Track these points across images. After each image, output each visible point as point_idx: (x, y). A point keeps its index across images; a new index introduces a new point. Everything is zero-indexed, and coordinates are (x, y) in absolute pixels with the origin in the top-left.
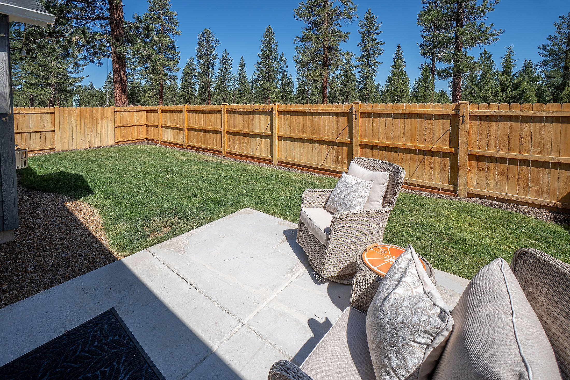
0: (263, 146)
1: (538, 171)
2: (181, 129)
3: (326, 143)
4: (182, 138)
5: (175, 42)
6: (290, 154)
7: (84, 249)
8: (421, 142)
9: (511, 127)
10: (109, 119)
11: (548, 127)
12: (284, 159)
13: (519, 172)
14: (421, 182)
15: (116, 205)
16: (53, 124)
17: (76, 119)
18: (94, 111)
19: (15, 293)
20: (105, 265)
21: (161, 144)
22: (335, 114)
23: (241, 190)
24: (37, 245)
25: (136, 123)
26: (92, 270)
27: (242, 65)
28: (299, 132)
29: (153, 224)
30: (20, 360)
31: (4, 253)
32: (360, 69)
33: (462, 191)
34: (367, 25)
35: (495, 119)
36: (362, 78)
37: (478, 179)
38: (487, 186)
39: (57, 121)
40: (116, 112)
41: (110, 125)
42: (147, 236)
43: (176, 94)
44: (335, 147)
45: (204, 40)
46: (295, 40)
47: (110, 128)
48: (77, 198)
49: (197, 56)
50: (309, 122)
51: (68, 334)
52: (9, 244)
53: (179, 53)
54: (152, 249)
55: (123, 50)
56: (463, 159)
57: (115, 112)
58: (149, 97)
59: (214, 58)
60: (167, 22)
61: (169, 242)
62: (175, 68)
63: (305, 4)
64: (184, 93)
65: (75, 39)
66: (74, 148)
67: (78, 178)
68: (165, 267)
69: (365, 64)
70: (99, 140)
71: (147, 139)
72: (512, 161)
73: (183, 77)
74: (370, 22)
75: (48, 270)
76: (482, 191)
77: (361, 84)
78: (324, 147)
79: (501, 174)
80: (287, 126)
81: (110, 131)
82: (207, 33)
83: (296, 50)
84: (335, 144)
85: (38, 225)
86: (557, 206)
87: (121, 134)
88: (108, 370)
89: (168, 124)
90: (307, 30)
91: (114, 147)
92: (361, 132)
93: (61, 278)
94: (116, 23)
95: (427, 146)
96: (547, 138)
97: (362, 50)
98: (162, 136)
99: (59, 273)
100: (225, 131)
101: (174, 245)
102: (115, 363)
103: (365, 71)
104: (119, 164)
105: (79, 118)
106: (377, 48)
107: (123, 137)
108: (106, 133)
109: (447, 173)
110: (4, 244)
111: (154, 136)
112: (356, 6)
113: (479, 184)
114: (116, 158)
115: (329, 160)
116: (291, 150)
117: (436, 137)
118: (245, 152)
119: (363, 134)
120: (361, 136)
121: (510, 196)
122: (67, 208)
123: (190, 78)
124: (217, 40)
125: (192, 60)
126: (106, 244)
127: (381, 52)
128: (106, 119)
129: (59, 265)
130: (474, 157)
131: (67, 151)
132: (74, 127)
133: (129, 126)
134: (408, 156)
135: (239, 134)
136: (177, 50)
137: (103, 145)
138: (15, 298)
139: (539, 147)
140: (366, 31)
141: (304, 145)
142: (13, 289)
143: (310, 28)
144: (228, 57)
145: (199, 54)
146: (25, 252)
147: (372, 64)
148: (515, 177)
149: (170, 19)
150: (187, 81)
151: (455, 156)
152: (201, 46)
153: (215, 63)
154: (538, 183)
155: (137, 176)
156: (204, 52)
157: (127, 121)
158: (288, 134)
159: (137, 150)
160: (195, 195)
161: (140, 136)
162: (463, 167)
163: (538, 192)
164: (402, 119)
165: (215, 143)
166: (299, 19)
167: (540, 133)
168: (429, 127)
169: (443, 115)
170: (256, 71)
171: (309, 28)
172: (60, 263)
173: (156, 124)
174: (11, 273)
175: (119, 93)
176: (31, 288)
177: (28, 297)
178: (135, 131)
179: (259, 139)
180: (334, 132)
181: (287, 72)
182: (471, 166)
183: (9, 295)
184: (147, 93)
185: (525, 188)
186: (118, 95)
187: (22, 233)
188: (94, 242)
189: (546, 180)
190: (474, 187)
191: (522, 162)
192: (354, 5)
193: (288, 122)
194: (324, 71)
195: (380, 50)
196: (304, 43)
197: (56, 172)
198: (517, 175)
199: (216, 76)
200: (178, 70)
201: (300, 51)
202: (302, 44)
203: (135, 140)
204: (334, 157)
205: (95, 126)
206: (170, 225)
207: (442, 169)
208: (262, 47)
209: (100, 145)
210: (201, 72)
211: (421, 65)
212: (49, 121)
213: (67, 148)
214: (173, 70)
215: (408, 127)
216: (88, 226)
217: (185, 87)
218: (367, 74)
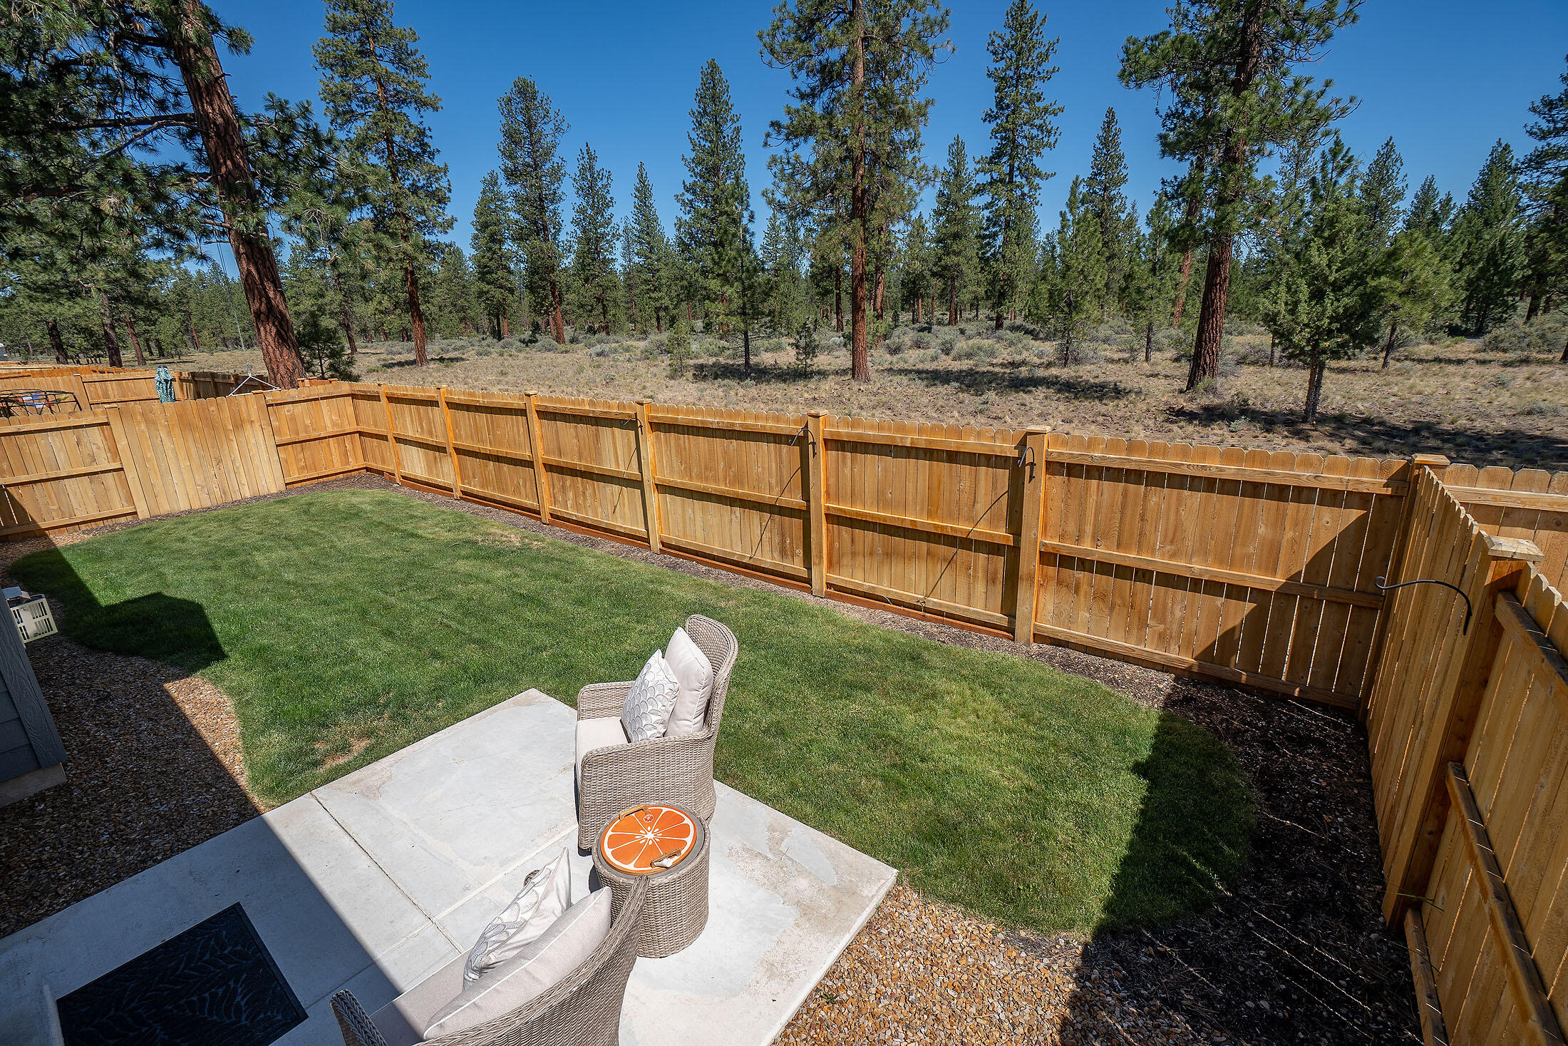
0: (627, 505)
1: (1166, 592)
2: (441, 449)
3: (758, 506)
4: (447, 472)
5: (427, 132)
6: (684, 527)
7: (200, 794)
8: (950, 517)
9: (1125, 494)
10: (257, 425)
11: (1194, 499)
12: (674, 537)
13: (1133, 596)
14: (948, 607)
15: (268, 691)
16: (115, 453)
17: (169, 434)
18: (212, 409)
19: (81, 883)
20: (236, 825)
21: (403, 485)
22: (772, 439)
23: (540, 638)
24: (112, 788)
25: (331, 430)
26: (212, 836)
27: (643, 193)
28: (700, 477)
29: (334, 734)
30: (96, 983)
31: (53, 808)
32: (986, 198)
33: (1024, 629)
34: (1013, 46)
35: (1097, 475)
36: (994, 226)
37: (1057, 606)
38: (1071, 621)
39: (122, 444)
40: (272, 405)
41: (262, 442)
42: (316, 764)
43: (464, 286)
44: (777, 517)
45: (520, 118)
46: (768, 135)
47: (263, 447)
48: (191, 671)
49: (505, 171)
50: (720, 454)
51: (166, 946)
52: (58, 789)
53: (446, 170)
54: (321, 792)
55: (252, 221)
56: (1029, 562)
57: (268, 406)
58: (381, 312)
59: (557, 174)
60: (391, 68)
61: (355, 775)
62: (440, 220)
63: (792, 7)
64: (486, 287)
65: (108, 203)
66: (184, 506)
67: (193, 612)
68: (338, 828)
69: (1002, 181)
70: (244, 481)
71: (368, 469)
72: (1123, 572)
73: (476, 237)
74: (1024, 38)
75: (134, 840)
76: (1061, 631)
77: (989, 244)
78: (755, 515)
79: (1100, 596)
80: (675, 462)
81: (266, 456)
82: (525, 92)
83: (770, 167)
84: (777, 510)
85: (109, 744)
86: (1191, 666)
87: (297, 461)
88: (221, 991)
89: (411, 433)
90: (803, 96)
91: (283, 502)
92: (828, 486)
93: (157, 854)
94: (217, 134)
95: (961, 527)
96: (1191, 526)
97: (995, 132)
98: (399, 464)
99: (153, 844)
100: (541, 462)
101: (362, 783)
102: (231, 983)
103: (1002, 203)
104: (287, 564)
105: (177, 431)
106: (1040, 128)
107: (303, 468)
108: (256, 462)
109: (999, 589)
110: (49, 790)
111: (384, 462)
112: (947, 13)
113: (1057, 615)
114: (285, 542)
115: (767, 548)
116: (687, 518)
117: (981, 507)
118: (589, 516)
119: (832, 491)
120: (828, 493)
121: (1110, 645)
122: (169, 696)
123: (495, 239)
124: (560, 117)
125: (493, 182)
126: (243, 781)
127: (1052, 139)
128: (248, 426)
129: (153, 828)
130: (1053, 557)
131: (167, 516)
132: (170, 453)
133: (315, 439)
134: (924, 545)
135: (573, 472)
136: (438, 162)
137: (257, 494)
138: (81, 892)
139: (1172, 542)
140: (1008, 68)
141: (712, 506)
142: (77, 877)
143: (813, 89)
144: (597, 168)
145: (510, 164)
146: (90, 804)
147: (1024, 181)
148: (1124, 605)
149: (401, 57)
150: (490, 249)
151: (1012, 553)
152: (511, 136)
153: (559, 192)
154: (1163, 621)
155: (325, 603)
156: (523, 157)
157: (306, 426)
158: (677, 480)
159: (339, 512)
160: (436, 656)
161: (348, 463)
162: (1027, 580)
163: (1163, 638)
164: (913, 461)
165: (523, 490)
166: (776, 64)
167: (1177, 512)
168: (966, 484)
169: (996, 456)
170: (681, 214)
171: (808, 90)
172: (156, 824)
173: (382, 431)
174: (69, 847)
175: (272, 344)
176: (108, 873)
177: (103, 889)
178: (333, 451)
179: (616, 488)
180: (773, 481)
181: (753, 234)
182: (1045, 577)
183: (72, 886)
184: (371, 300)
185: (1139, 629)
186: (271, 350)
187: (80, 765)
188: (220, 777)
189: (1178, 614)
190: (1048, 622)
191: (1140, 574)
192: (942, 11)
193: (673, 450)
194: (853, 230)
195: (1049, 132)
196: (795, 141)
197: (141, 595)
198: (1128, 600)
199: (568, 233)
200: (450, 224)
201: (783, 170)
202: (790, 147)
203: (336, 474)
204: (777, 539)
205: (226, 447)
206: (369, 734)
207: (990, 580)
208: (694, 135)
209: (248, 495)
210: (524, 223)
211: (1163, 182)
212: (101, 445)
213: (165, 508)
214: (434, 226)
215: (924, 480)
216: (209, 741)
217: (486, 267)
218: (1007, 214)
